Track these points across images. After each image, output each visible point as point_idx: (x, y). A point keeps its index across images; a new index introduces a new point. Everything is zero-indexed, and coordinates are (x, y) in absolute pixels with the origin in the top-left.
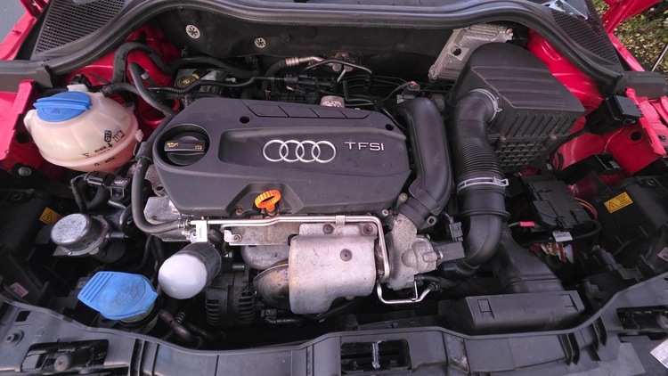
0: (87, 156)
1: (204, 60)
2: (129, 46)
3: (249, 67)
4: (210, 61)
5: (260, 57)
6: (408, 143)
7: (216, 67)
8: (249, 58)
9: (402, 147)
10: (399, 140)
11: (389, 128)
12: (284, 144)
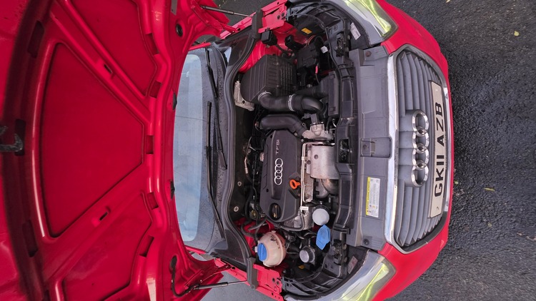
0: (279, 248)
1: (246, 207)
2: (242, 230)
3: (249, 190)
4: (246, 204)
5: (245, 184)
6: (278, 130)
7: (249, 204)
8: (245, 189)
9: (279, 132)
10: (276, 133)
11: (271, 137)
12: (276, 177)
